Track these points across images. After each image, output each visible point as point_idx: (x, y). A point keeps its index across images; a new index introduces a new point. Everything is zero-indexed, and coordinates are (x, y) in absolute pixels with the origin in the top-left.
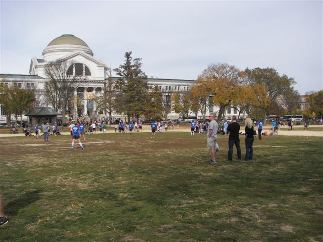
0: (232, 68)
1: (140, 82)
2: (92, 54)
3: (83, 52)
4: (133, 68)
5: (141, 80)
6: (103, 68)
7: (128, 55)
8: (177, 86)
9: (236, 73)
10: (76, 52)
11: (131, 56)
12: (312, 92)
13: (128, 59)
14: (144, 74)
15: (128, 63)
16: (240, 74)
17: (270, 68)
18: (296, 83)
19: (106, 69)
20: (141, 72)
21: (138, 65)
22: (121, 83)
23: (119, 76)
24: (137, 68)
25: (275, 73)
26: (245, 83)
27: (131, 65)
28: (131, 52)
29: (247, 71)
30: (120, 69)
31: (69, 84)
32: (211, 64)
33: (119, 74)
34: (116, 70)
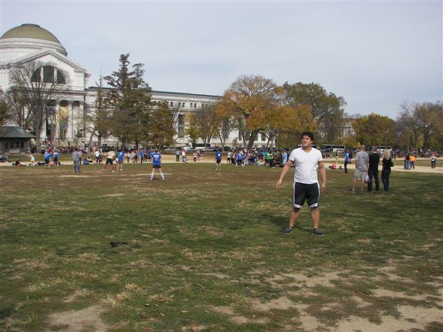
0: (267, 82)
1: (141, 96)
2: (66, 54)
3: (55, 51)
4: (130, 77)
5: (142, 93)
6: (83, 74)
7: (124, 59)
8: (194, 103)
9: (272, 89)
10: (44, 50)
11: (128, 59)
12: (358, 115)
13: (124, 63)
14: (147, 85)
15: (124, 69)
16: (277, 90)
17: (315, 83)
18: (346, 103)
19: (86, 75)
20: (143, 82)
21: (139, 73)
22: (113, 96)
23: (111, 87)
24: (138, 76)
25: (322, 90)
26: (282, 101)
27: (128, 72)
28: (128, 55)
29: (286, 86)
30: (113, 77)
31: (45, 95)
32: (242, 76)
33: (112, 84)
34: (108, 78)
